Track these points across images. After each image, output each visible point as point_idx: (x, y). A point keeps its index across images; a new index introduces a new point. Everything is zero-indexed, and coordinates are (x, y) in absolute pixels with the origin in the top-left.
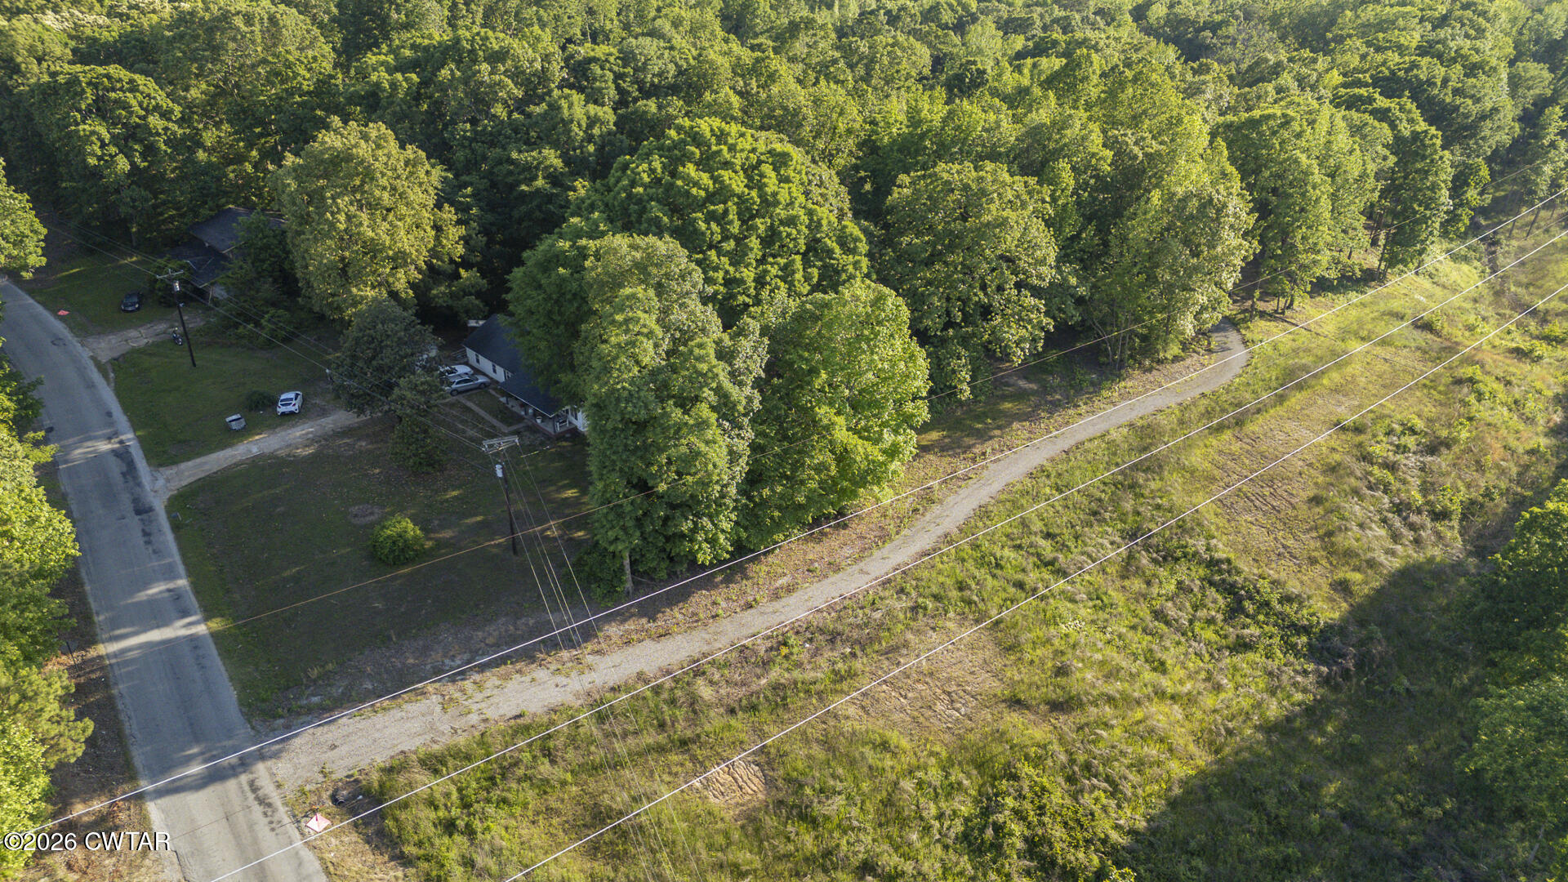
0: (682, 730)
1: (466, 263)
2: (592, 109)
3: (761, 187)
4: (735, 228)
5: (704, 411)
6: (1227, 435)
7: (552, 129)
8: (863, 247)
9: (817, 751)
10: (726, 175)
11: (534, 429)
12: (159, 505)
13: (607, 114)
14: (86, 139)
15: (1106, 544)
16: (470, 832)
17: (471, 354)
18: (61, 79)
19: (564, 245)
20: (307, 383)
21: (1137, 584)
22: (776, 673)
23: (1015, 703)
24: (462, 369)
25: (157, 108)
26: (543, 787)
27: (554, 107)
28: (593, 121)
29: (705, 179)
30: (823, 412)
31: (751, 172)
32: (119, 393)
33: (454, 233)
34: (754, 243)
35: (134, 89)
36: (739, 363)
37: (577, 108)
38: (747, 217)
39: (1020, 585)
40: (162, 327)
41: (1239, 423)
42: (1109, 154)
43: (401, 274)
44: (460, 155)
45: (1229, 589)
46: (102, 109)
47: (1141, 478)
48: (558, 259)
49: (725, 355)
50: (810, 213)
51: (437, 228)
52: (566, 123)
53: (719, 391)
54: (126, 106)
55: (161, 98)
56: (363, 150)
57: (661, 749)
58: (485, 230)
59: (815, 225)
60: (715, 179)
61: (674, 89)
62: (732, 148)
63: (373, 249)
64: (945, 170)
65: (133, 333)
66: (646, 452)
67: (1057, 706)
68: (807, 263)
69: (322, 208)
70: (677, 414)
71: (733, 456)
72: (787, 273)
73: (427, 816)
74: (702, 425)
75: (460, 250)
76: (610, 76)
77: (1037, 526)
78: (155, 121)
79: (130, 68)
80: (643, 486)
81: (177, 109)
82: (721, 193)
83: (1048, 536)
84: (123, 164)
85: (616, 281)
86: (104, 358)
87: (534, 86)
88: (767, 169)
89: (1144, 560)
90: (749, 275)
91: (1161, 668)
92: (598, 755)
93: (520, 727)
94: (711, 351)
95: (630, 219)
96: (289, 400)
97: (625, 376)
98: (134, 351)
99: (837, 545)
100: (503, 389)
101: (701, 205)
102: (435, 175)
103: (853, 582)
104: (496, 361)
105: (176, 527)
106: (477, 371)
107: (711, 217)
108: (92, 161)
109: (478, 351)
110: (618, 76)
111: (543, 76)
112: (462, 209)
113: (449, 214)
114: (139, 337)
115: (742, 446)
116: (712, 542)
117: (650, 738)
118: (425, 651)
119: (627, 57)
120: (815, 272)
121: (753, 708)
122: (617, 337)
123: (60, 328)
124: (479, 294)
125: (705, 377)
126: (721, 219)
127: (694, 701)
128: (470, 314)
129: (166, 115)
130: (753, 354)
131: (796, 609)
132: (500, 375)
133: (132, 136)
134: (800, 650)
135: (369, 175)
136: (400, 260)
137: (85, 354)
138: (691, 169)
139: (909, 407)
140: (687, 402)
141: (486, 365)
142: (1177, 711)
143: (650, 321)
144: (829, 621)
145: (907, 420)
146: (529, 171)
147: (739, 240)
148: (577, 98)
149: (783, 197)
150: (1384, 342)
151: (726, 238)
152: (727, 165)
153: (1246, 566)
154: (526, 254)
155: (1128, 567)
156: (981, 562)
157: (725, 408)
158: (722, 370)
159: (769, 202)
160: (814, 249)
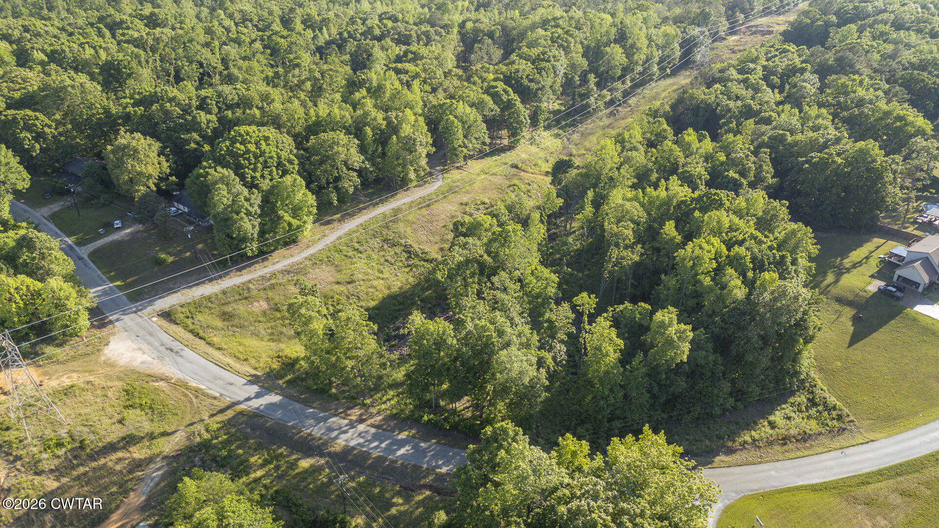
0: (246, 295)
1: (171, 175)
2: (209, 116)
3: (260, 148)
4: (253, 161)
5: (243, 215)
6: (424, 209)
7: (194, 126)
8: (296, 162)
9: (282, 297)
10: (249, 146)
11: (199, 225)
12: (85, 257)
13: (213, 118)
14: (24, 139)
15: (376, 243)
16: (192, 318)
17: (176, 204)
18: (10, 118)
19: (202, 171)
20: (121, 218)
21: (382, 253)
22: (273, 281)
23: (338, 283)
24: (173, 209)
25: (46, 125)
26: (210, 308)
27: (194, 117)
28: (209, 121)
29: (242, 147)
30: (281, 212)
31: (257, 144)
32: (56, 225)
33: (165, 165)
34: (259, 165)
35: (37, 119)
36: (252, 201)
37: (203, 117)
38: (256, 157)
39: (346, 256)
40: (62, 203)
41: (428, 206)
42: (385, 123)
43: (151, 181)
44: (163, 136)
45: (409, 252)
46: (28, 128)
47: (391, 224)
48: (201, 175)
49: (247, 200)
50: (278, 154)
51: (159, 164)
52: (199, 123)
53: (246, 209)
54: (36, 126)
55: (47, 121)
56: (134, 143)
57: (240, 300)
58: (175, 163)
59: (279, 157)
60: (246, 147)
61: (238, 105)
62: (251, 137)
63: (140, 174)
64: (322, 136)
65: (52, 206)
66: (228, 227)
67: (349, 283)
68: (277, 169)
69: (123, 163)
70: (235, 216)
71: (254, 227)
72: (271, 174)
73: (182, 316)
74: (242, 218)
75: (168, 171)
76: (214, 103)
77: (356, 240)
78: (47, 130)
79: (34, 110)
80: (229, 236)
81: (54, 124)
82: (248, 151)
83: (359, 242)
84: (37, 146)
85: (216, 183)
86: (46, 215)
87: (186, 110)
88: (262, 142)
89: (386, 247)
90: (258, 175)
91: (382, 272)
92: (223, 302)
93: (203, 297)
94: (242, 199)
95: (220, 162)
96: (118, 224)
97: (221, 208)
98: (55, 212)
99: (294, 249)
100: (188, 214)
101: (242, 156)
102: (157, 145)
103: (296, 259)
104: (184, 205)
105: (93, 262)
106: (179, 209)
107: (245, 159)
108: (26, 147)
109: (178, 202)
110: (217, 102)
111: (190, 106)
112: (167, 156)
113: (163, 158)
114: (55, 207)
115: (256, 223)
116: (252, 250)
117: (237, 297)
118: (175, 284)
119: (219, 95)
120: (280, 172)
121: (265, 289)
122: (216, 198)
123: (24, 206)
124: (176, 184)
125: (242, 206)
126: (248, 159)
127: (248, 289)
128: (173, 191)
129: (50, 127)
130: (257, 198)
131: (279, 266)
132: (186, 210)
133: (39, 136)
134: (280, 276)
135: (136, 151)
136: (150, 176)
137: (38, 215)
138: (238, 145)
139: (311, 209)
140: (238, 213)
141: (181, 207)
142: (381, 282)
143: (225, 193)
144: (288, 268)
145: (310, 213)
146: (188, 142)
147: (255, 164)
148: (202, 113)
149: (267, 150)
150: (494, 174)
151: (250, 164)
152: (250, 142)
153: (416, 246)
154: (190, 175)
155: (382, 249)
156: (336, 251)
157: (248, 213)
158: (246, 204)
159: (263, 153)
160: (279, 165)
